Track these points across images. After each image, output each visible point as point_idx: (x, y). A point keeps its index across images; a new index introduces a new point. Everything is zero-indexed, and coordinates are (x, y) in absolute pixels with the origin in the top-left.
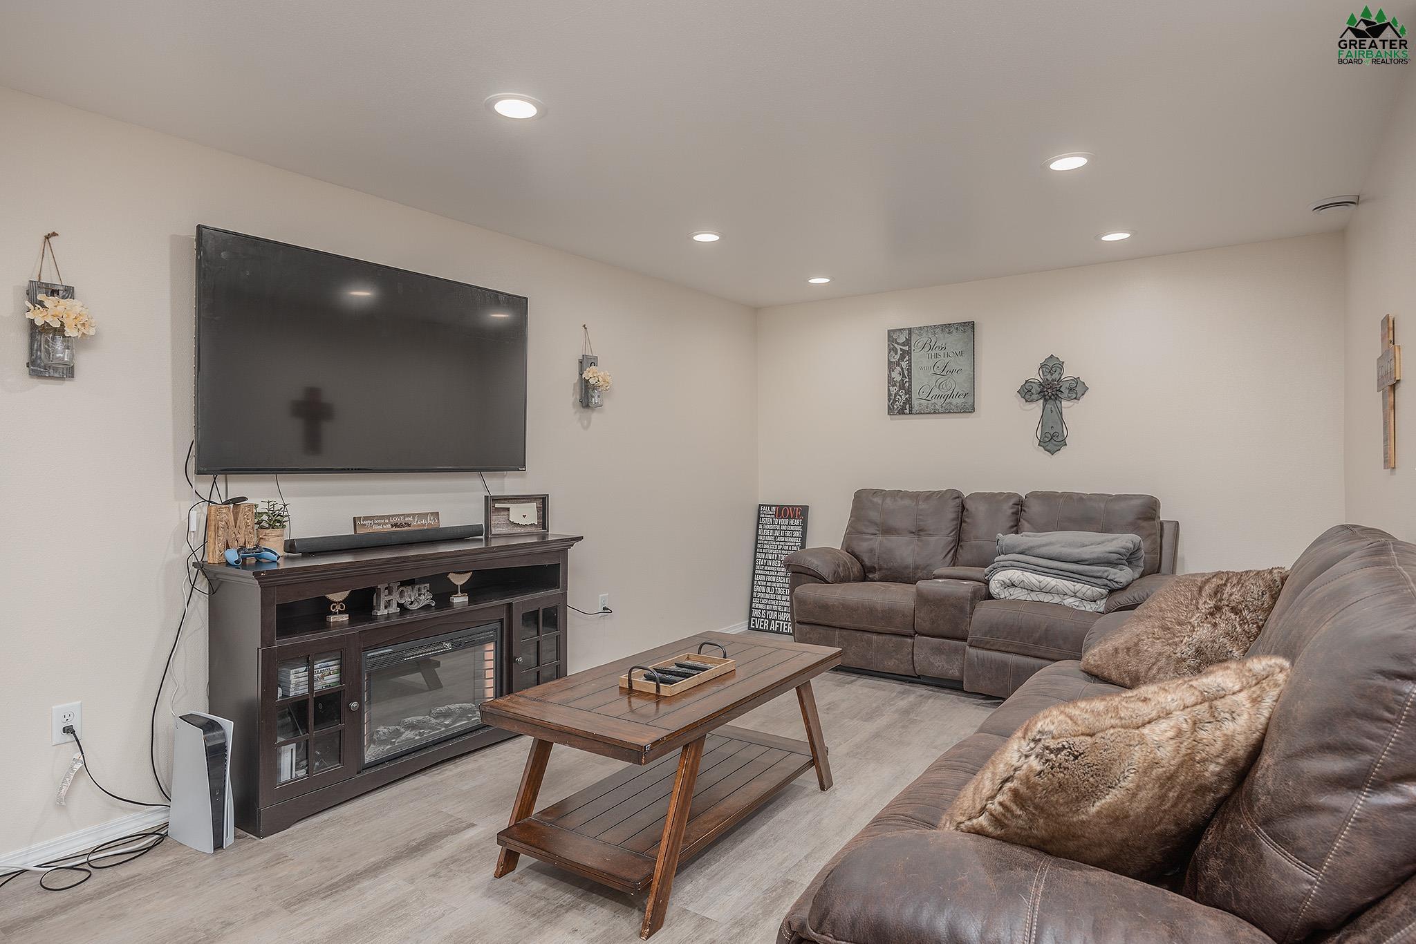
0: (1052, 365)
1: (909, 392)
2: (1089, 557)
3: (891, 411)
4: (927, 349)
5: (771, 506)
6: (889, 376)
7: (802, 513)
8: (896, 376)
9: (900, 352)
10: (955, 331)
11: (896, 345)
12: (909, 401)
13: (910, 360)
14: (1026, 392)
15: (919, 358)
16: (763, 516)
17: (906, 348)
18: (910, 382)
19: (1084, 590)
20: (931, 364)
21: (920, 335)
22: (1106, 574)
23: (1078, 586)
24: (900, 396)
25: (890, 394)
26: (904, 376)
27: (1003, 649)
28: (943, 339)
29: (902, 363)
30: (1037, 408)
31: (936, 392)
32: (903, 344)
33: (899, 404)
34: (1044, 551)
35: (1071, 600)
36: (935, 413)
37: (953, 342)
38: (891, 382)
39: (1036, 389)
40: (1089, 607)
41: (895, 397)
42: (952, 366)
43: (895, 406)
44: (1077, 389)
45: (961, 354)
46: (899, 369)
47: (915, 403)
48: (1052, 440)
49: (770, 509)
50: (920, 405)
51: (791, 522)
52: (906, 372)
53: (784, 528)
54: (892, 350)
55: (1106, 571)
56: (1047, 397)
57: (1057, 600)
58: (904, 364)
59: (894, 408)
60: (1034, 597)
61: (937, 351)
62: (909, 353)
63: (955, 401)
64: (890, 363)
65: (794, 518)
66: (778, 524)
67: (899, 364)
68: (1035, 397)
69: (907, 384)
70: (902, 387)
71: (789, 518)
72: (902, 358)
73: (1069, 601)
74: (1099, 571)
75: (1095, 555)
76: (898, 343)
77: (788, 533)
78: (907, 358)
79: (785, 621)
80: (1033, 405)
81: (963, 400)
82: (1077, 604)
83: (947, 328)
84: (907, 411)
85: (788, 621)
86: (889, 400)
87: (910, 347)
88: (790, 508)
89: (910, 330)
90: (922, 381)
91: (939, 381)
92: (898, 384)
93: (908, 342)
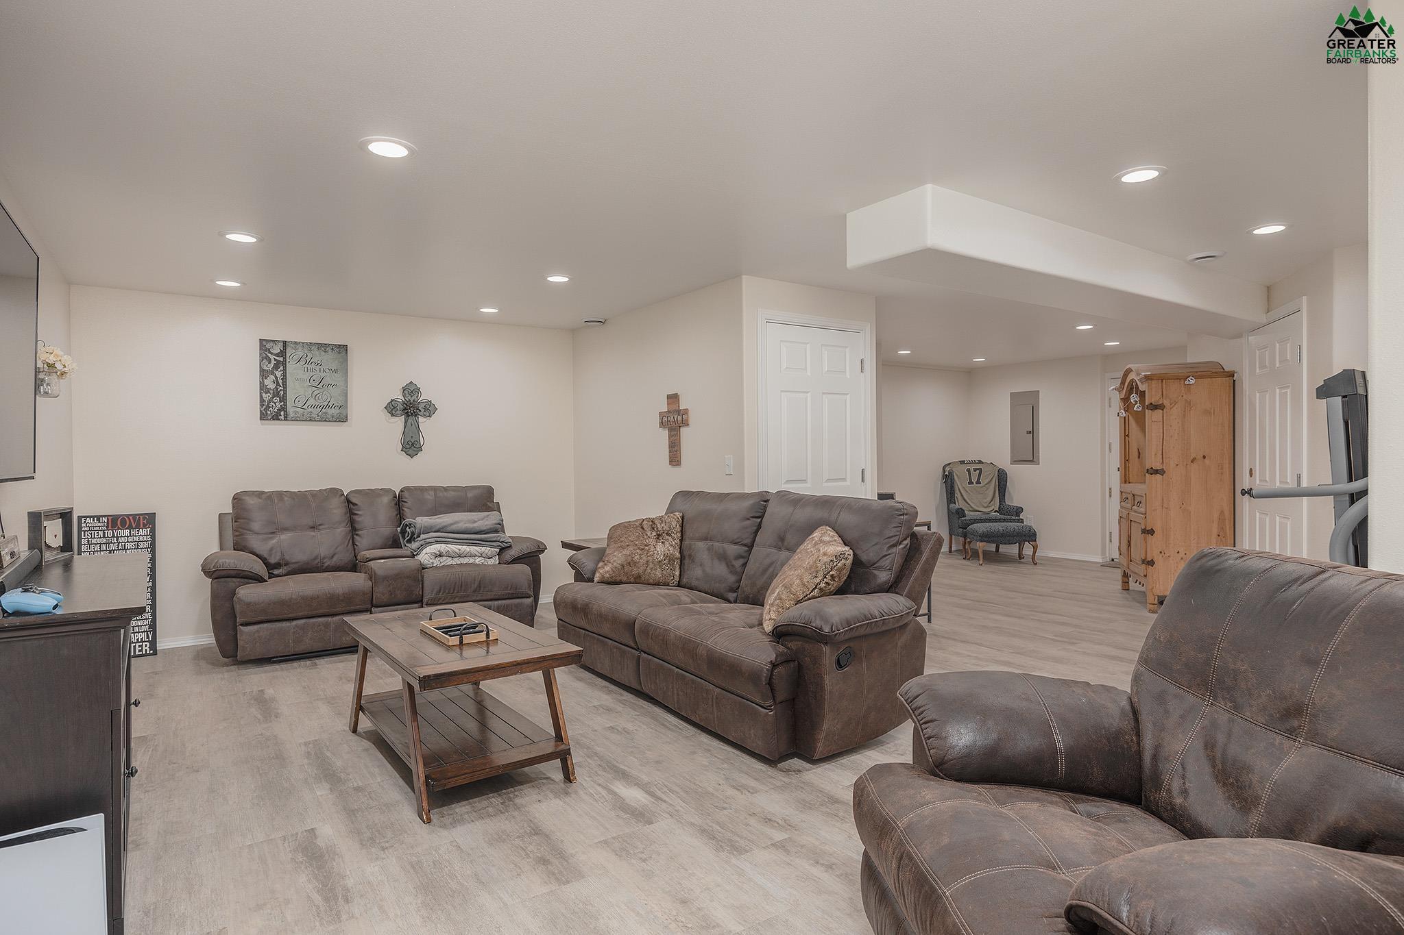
0: (411, 390)
1: (284, 399)
2: (485, 528)
3: (263, 416)
4: (302, 362)
5: (98, 518)
6: (262, 383)
7: (148, 521)
8: (270, 383)
9: (273, 362)
10: (330, 351)
11: (269, 355)
12: (284, 408)
13: (285, 370)
14: (391, 408)
15: (294, 369)
16: (86, 529)
17: (281, 359)
18: (285, 388)
19: (487, 551)
20: (307, 376)
21: (296, 349)
22: (499, 538)
23: (483, 549)
24: (275, 403)
25: (262, 400)
26: (278, 384)
27: (452, 601)
28: (318, 356)
29: (277, 373)
30: (399, 422)
31: (311, 402)
32: (277, 355)
33: (273, 409)
34: (454, 527)
35: (480, 558)
36: (310, 420)
37: (329, 360)
38: (263, 387)
39: (400, 407)
40: (491, 562)
41: (268, 404)
42: (328, 380)
43: (269, 412)
44: (430, 409)
45: (336, 371)
46: (272, 377)
47: (290, 410)
48: (411, 446)
49: (98, 520)
50: (296, 412)
51: (134, 532)
52: (280, 382)
53: (124, 540)
54: (264, 358)
55: (499, 536)
56: (410, 414)
57: (471, 561)
58: (279, 374)
59: (267, 414)
60: (457, 561)
61: (313, 366)
62: (284, 363)
63: (330, 411)
64: (262, 371)
65: (138, 527)
66: (113, 536)
67: (272, 373)
68: (399, 412)
69: (282, 393)
70: (276, 394)
71: (130, 528)
72: (276, 367)
73: (478, 560)
74: (494, 537)
75: (488, 527)
76: (272, 354)
77: (130, 545)
78: (282, 368)
79: (138, 642)
80: (396, 419)
81: (338, 411)
82: (482, 561)
83: (323, 347)
84: (282, 417)
85: (142, 641)
86: (262, 406)
87: (285, 358)
88: (131, 517)
89: (285, 343)
90: (297, 390)
91: (315, 393)
92: (272, 392)
93: (282, 353)
